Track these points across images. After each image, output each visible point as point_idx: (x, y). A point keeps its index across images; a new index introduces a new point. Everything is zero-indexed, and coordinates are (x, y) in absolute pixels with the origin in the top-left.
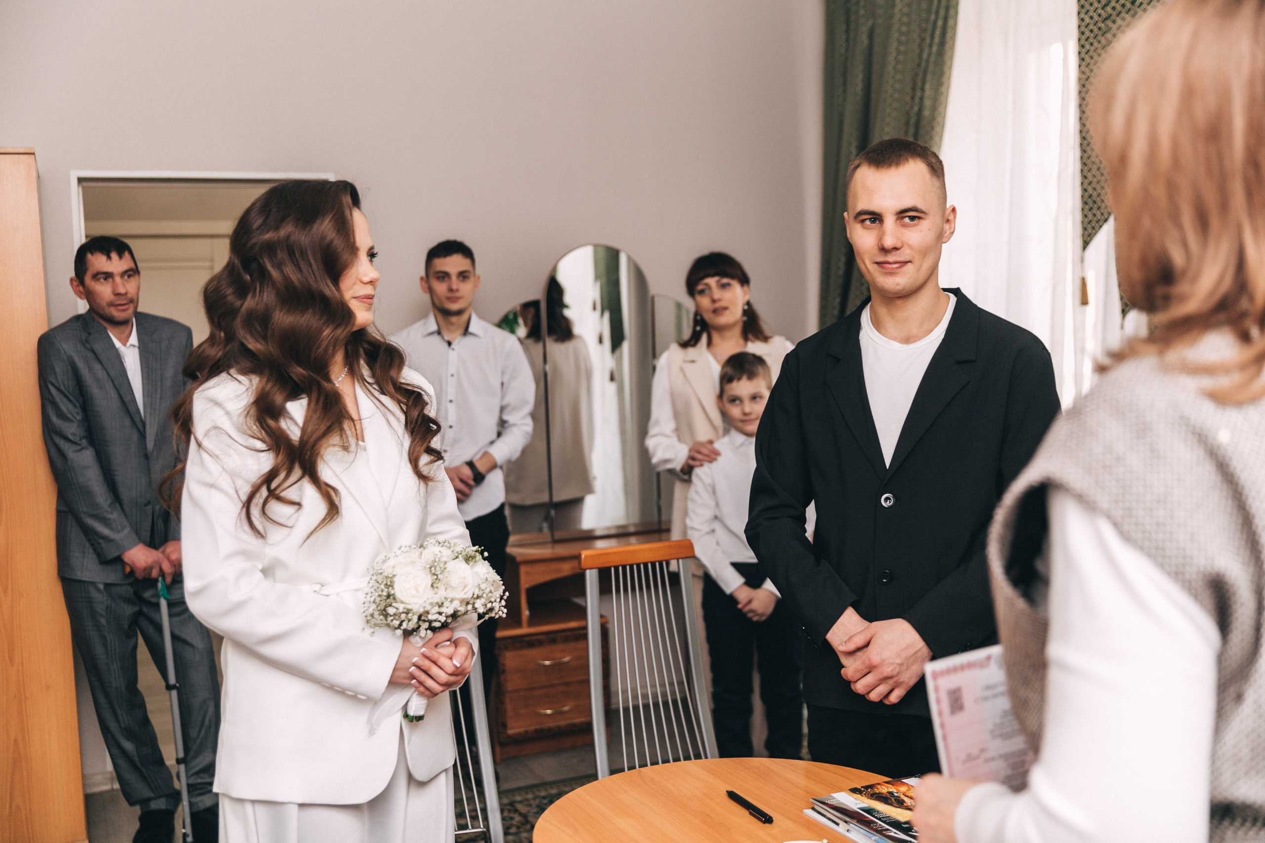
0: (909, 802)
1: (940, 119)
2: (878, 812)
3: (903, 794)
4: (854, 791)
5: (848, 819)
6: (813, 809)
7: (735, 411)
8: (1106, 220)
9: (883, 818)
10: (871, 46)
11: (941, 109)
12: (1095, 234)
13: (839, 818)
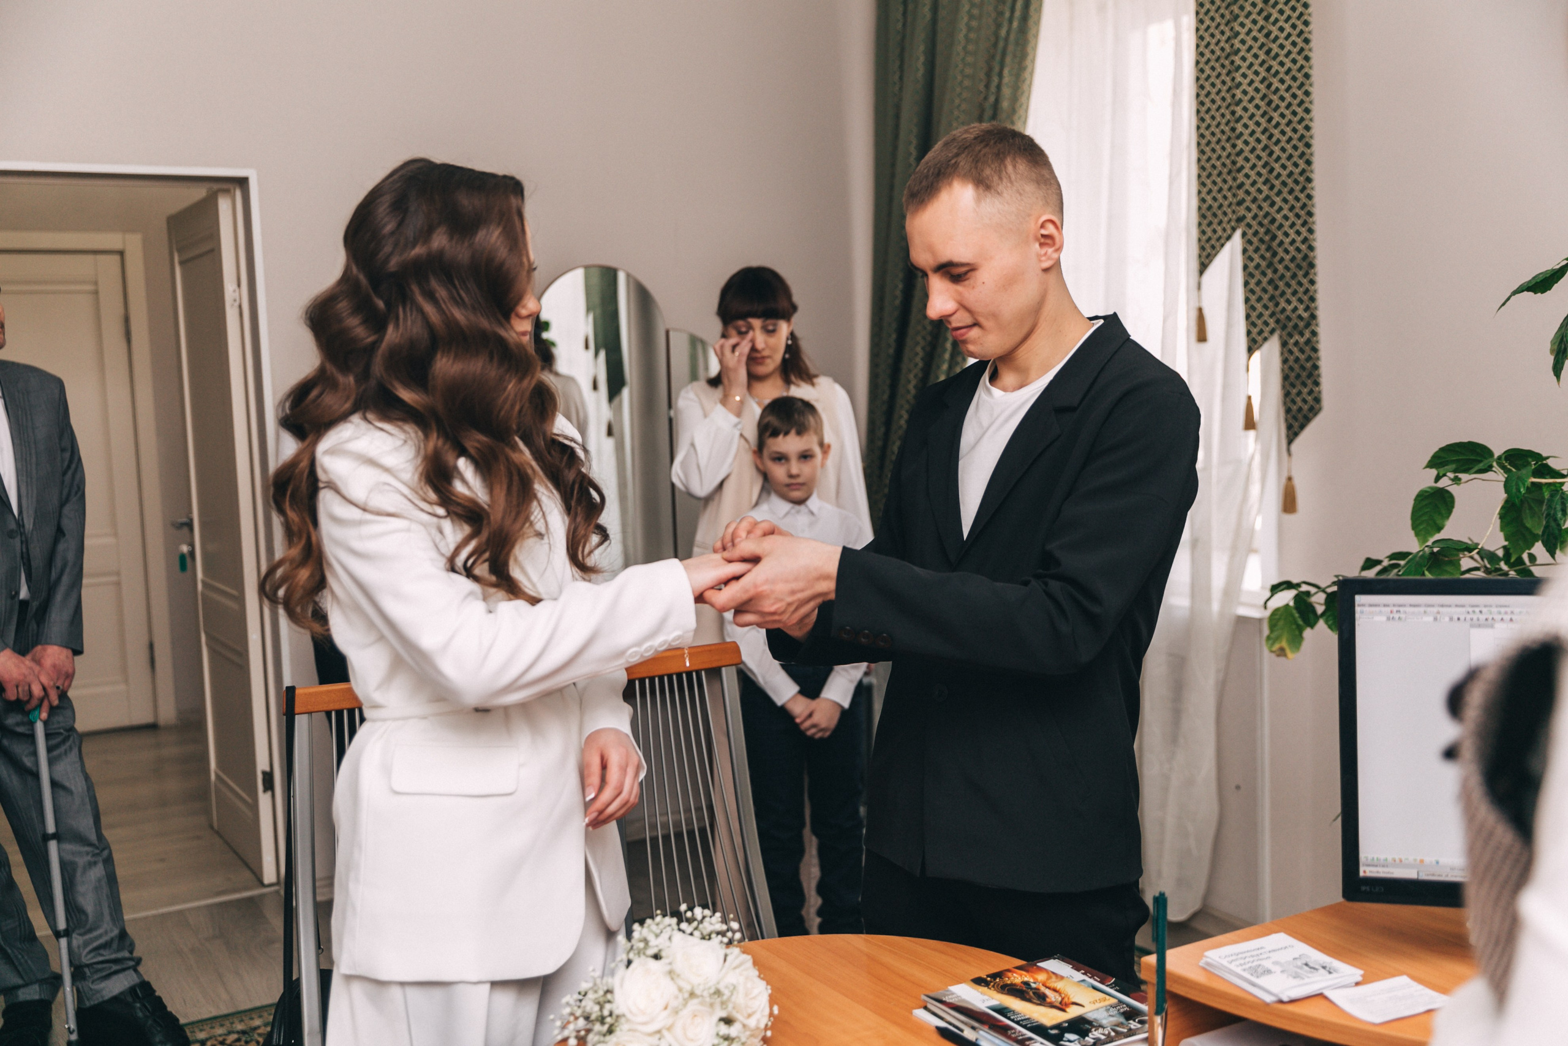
0: (1053, 996)
1: (1021, 112)
2: (1014, 1011)
3: (1043, 985)
4: (979, 981)
5: (976, 1024)
6: (926, 1008)
7: (779, 472)
8: (1229, 238)
9: (1022, 1020)
10: (934, 21)
11: (1023, 99)
12: (1216, 255)
13: (962, 1022)
